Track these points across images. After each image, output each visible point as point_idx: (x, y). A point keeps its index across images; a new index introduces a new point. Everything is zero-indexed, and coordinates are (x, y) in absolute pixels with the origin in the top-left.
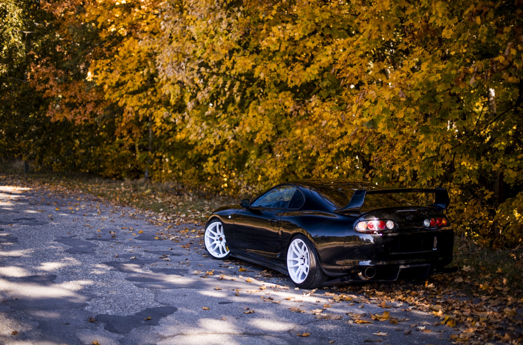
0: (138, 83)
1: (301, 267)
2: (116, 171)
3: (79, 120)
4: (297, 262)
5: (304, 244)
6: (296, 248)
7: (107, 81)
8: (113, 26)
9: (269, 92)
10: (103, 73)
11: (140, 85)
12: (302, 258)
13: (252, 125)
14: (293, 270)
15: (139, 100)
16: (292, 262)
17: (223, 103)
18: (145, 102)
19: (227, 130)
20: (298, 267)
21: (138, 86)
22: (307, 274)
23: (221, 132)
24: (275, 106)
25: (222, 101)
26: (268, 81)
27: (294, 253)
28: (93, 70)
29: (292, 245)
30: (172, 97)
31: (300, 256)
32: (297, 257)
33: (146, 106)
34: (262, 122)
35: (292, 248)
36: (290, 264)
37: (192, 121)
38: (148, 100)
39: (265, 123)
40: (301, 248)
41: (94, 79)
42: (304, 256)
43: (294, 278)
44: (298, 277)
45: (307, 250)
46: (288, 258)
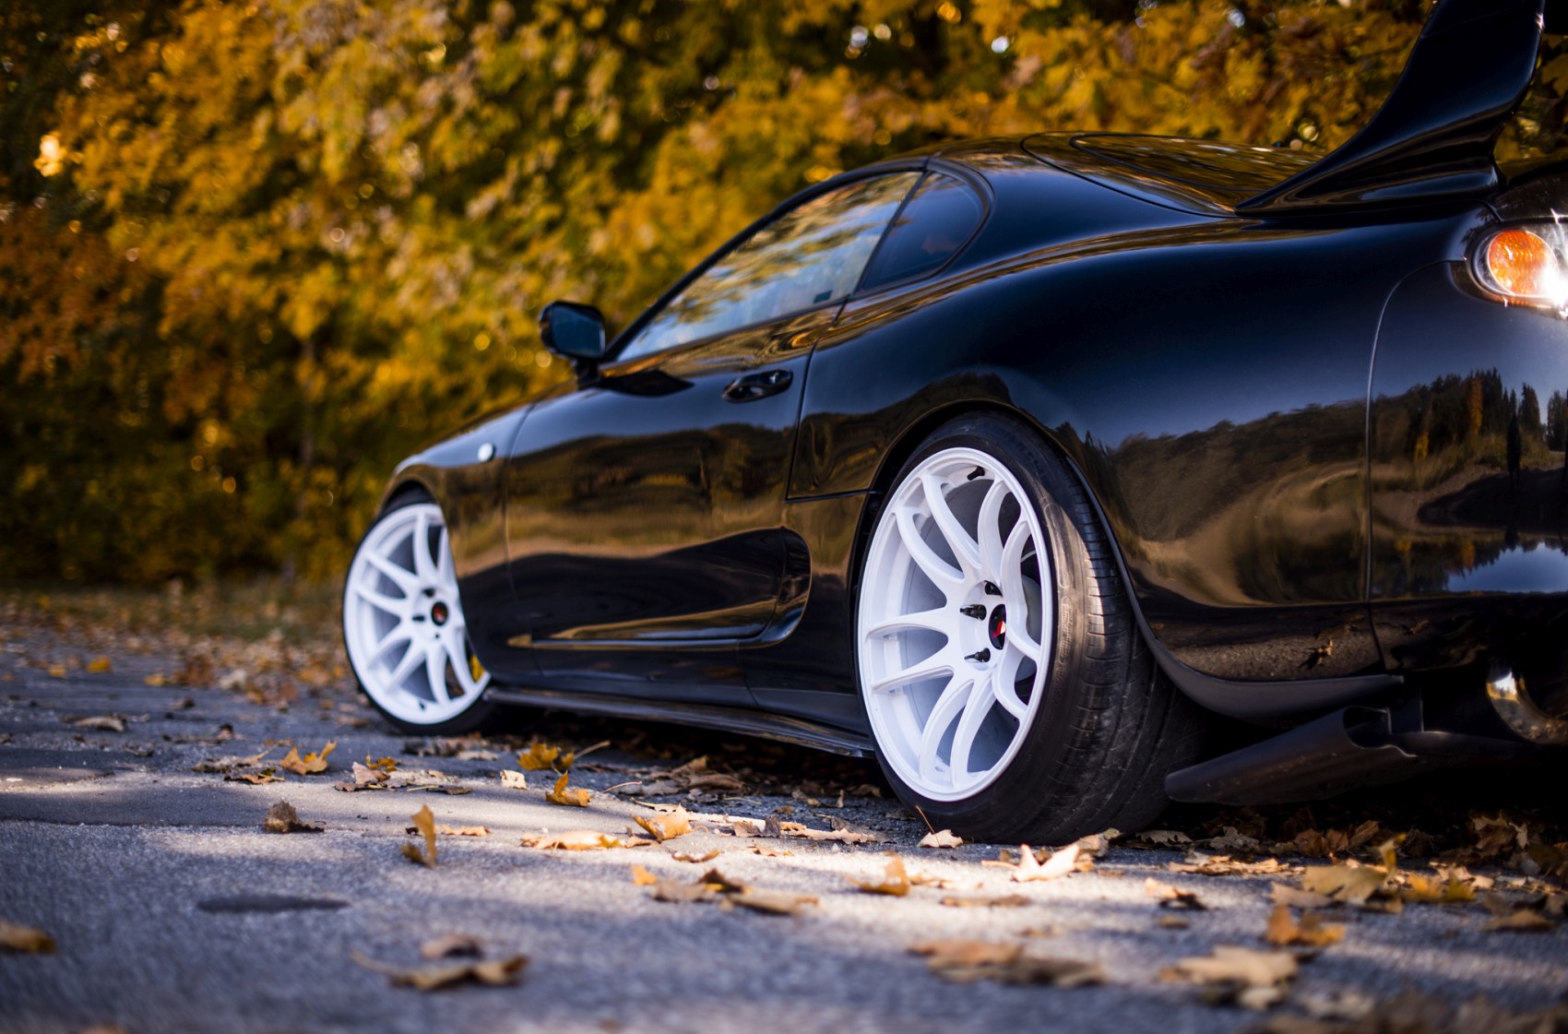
0: (235, 179)
1: (965, 673)
2: (177, 559)
3: (34, 358)
4: (937, 641)
5: (1002, 478)
6: (931, 533)
7: (119, 177)
9: (744, 76)
10: (105, 147)
11: (244, 189)
12: (976, 612)
13: (667, 219)
16: (893, 650)
18: (260, 251)
19: (560, 274)
20: (939, 683)
21: (235, 189)
22: (1024, 714)
23: (532, 283)
25: (541, 159)
27: (914, 567)
29: (898, 511)
31: (958, 590)
32: (936, 599)
34: (710, 208)
35: (896, 536)
36: (878, 667)
38: (272, 246)
39: (727, 213)
40: (972, 531)
41: (70, 168)
42: (991, 589)
43: (916, 766)
44: (945, 751)
45: (1027, 514)
46: (868, 619)
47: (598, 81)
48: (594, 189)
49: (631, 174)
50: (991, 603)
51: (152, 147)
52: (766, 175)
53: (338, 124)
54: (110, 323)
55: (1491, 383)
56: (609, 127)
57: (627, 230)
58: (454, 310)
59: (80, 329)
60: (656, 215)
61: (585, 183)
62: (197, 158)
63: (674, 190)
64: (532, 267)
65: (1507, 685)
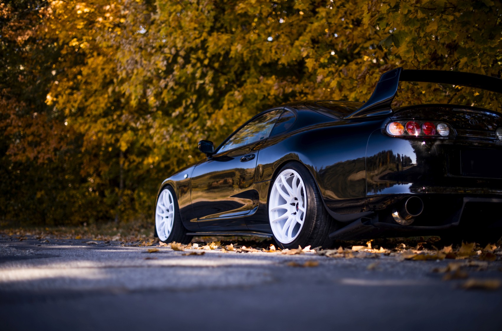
0: (103, 105)
1: (291, 217)
2: (83, 217)
3: (42, 158)
4: (285, 211)
5: (297, 175)
6: (284, 189)
7: (69, 105)
8: (75, 39)
9: (248, 77)
10: (64, 97)
11: (105, 108)
12: (293, 204)
13: (227, 117)
14: (279, 226)
15: (104, 125)
16: (276, 214)
17: (194, 101)
18: (110, 126)
19: (198, 132)
20: (285, 220)
21: (103, 108)
22: (302, 223)
23: (190, 135)
24: (256, 91)
25: (192, 100)
26: (247, 56)
27: (280, 196)
28: (54, 94)
29: (276, 184)
30: (133, 97)
31: (289, 199)
32: (285, 202)
33: (111, 132)
34: (239, 114)
35: (276, 190)
36: (273, 217)
37: (156, 125)
38: (114, 125)
39: (244, 116)
40: (291, 186)
41: (55, 103)
42: (296, 199)
43: (281, 237)
44: (287, 234)
45: (301, 182)
46: (271, 208)
47: (208, 79)
48: (207, 109)
49: (217, 104)
50: (296, 202)
51: (78, 96)
52: (254, 104)
53: (135, 91)
54: (64, 148)
55: (391, 152)
56: (211, 92)
57: (217, 120)
58: (168, 143)
59: (56, 150)
60: (224, 116)
61: (204, 107)
62: (91, 100)
63: (229, 109)
64: (189, 130)
65: (396, 214)
